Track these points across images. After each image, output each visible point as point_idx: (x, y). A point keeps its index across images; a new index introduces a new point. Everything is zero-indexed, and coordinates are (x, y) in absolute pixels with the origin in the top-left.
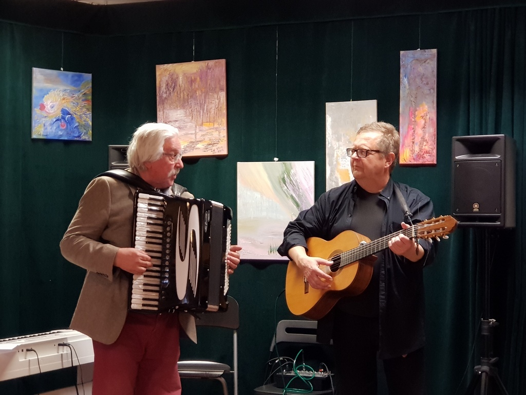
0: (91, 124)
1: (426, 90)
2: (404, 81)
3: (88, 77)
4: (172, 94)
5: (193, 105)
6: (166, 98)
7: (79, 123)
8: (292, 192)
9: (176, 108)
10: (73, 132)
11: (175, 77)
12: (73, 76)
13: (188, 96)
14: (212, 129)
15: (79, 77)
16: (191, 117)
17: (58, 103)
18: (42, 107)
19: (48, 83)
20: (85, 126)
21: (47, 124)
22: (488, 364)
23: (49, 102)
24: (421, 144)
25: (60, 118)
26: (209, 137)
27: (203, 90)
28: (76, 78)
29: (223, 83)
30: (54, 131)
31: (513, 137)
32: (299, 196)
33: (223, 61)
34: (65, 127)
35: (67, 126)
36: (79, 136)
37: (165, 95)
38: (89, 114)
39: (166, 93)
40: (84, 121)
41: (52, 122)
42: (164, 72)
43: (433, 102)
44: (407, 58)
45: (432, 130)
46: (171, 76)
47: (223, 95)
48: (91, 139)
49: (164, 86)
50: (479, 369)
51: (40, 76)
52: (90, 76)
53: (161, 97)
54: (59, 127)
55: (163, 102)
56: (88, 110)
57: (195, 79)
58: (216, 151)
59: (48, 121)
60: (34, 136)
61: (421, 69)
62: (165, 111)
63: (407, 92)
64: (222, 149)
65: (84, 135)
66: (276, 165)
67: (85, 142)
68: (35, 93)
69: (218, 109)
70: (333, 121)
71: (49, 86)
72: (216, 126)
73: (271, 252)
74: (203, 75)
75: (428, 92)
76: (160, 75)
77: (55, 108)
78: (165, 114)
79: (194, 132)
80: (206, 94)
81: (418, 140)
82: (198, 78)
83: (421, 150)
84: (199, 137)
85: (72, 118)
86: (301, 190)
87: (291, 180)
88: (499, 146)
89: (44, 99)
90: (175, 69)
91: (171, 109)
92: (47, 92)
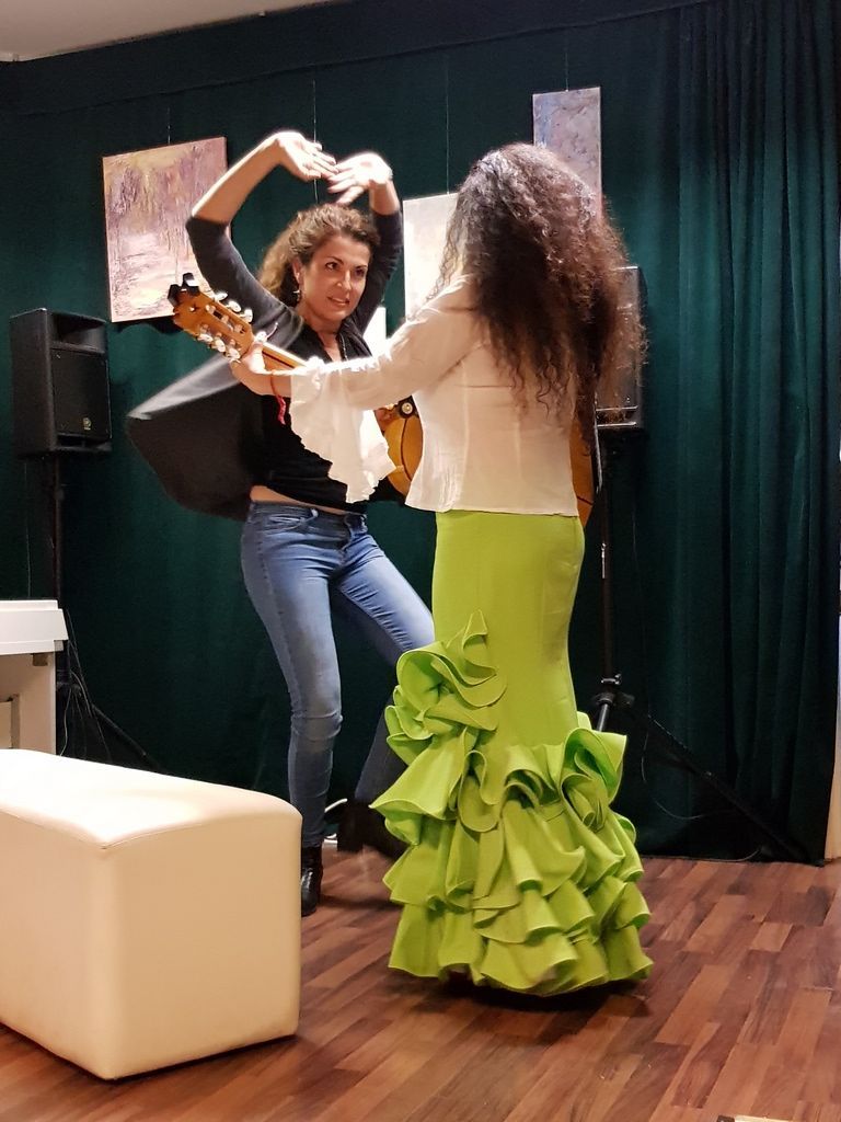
1: (582, 161)
4: (132, 207)
5: (170, 221)
6: (122, 216)
9: (139, 231)
11: (136, 175)
13: (160, 208)
16: (167, 246)
33: (221, 141)
37: (119, 210)
39: (122, 204)
42: (116, 168)
44: (547, 105)
46: (130, 174)
49: (117, 197)
53: (113, 213)
55: (117, 220)
57: (173, 176)
61: (571, 125)
62: (122, 238)
74: (186, 167)
76: (110, 174)
78: (121, 243)
82: (178, 177)
90: (136, 162)
91: (131, 233)
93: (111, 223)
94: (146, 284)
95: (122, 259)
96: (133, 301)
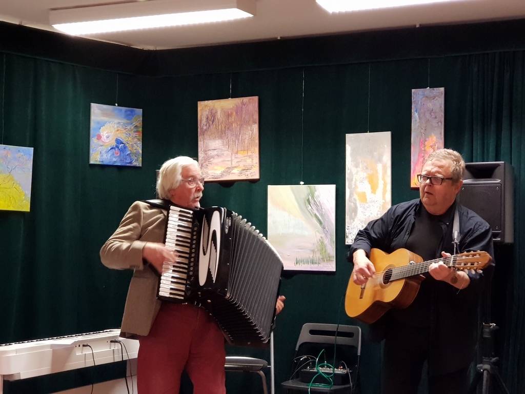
0: (141, 152)
1: (434, 123)
2: (415, 115)
3: (139, 111)
4: (211, 127)
5: (229, 135)
6: (206, 130)
7: (131, 151)
8: (315, 212)
9: (215, 138)
10: (126, 159)
11: (214, 112)
12: (126, 111)
13: (225, 128)
14: (246, 156)
15: (132, 111)
16: (227, 147)
17: (112, 133)
18: (99, 137)
19: (104, 117)
20: (136, 154)
21: (103, 152)
22: (489, 363)
23: (105, 133)
25: (115, 147)
26: (244, 163)
27: (239, 123)
28: (129, 113)
29: (256, 117)
30: (109, 158)
31: (511, 164)
32: (322, 215)
33: (256, 98)
34: (118, 155)
35: (120, 154)
36: (131, 163)
37: (205, 128)
38: (140, 144)
39: (206, 124)
40: (135, 149)
41: (108, 150)
42: (205, 108)
43: (441, 134)
44: (418, 95)
46: (211, 110)
47: (256, 128)
48: (141, 165)
49: (204, 120)
50: (481, 368)
51: (97, 111)
52: (140, 111)
53: (202, 129)
54: (113, 154)
55: (204, 132)
56: (139, 139)
57: (232, 113)
58: (249, 175)
59: (104, 149)
60: (92, 162)
61: (430, 105)
62: (206, 141)
63: (418, 124)
64: (254, 174)
65: (135, 162)
66: (302, 188)
67: (135, 168)
68: (93, 125)
69: (252, 139)
70: (353, 150)
71: (105, 119)
72: (250, 153)
73: (297, 263)
74: (238, 110)
75: (436, 125)
76: (201, 110)
77: (110, 138)
78: (205, 143)
79: (230, 159)
80: (241, 126)
82: (234, 113)
84: (234, 164)
85: (125, 147)
86: (323, 210)
87: (315, 201)
88: (499, 171)
89: (101, 130)
90: (214, 105)
91: (210, 139)
92: (104, 124)
93: (200, 133)
94: (216, 164)
95: (205, 151)
96: (210, 172)
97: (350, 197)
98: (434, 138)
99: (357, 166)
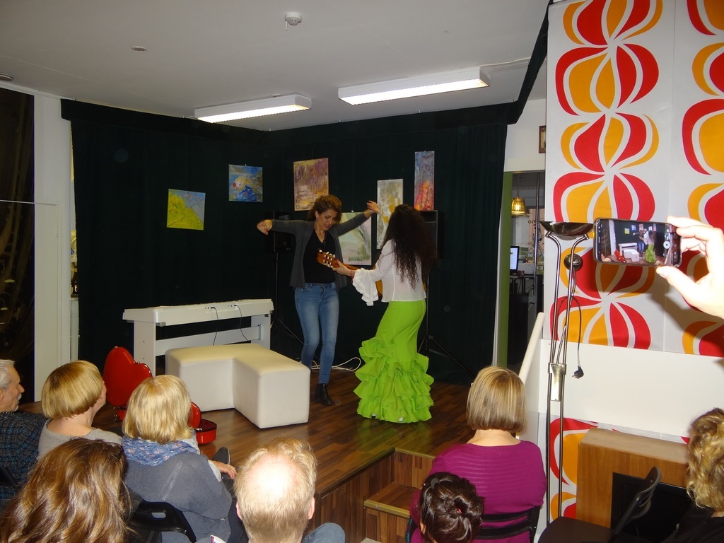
0: (262, 193)
1: (428, 173)
2: (417, 168)
4: (301, 178)
5: (312, 182)
7: (255, 193)
9: (303, 185)
10: (252, 198)
11: (303, 168)
12: (252, 169)
13: (309, 178)
15: (255, 169)
16: (311, 189)
17: (243, 182)
18: (235, 185)
19: (238, 172)
20: (259, 195)
21: (237, 194)
23: (238, 182)
24: (426, 202)
25: (245, 190)
27: (317, 175)
29: (327, 171)
30: (241, 197)
32: (363, 231)
33: (327, 159)
34: (247, 195)
35: (249, 195)
36: (256, 200)
37: (298, 178)
38: (261, 188)
39: (298, 176)
40: (258, 192)
41: (240, 193)
42: (297, 166)
43: (432, 180)
44: (419, 155)
45: (431, 195)
46: (301, 167)
47: (327, 177)
48: (262, 202)
49: (297, 173)
51: (233, 169)
52: (261, 168)
54: (244, 195)
55: (297, 180)
56: (260, 185)
57: (313, 169)
59: (237, 192)
60: (230, 200)
61: (426, 162)
62: (298, 186)
63: (418, 174)
65: (259, 199)
67: (258, 203)
68: (230, 177)
69: (325, 185)
70: (381, 191)
71: (238, 174)
74: (317, 166)
76: (295, 167)
77: (242, 185)
78: (298, 188)
79: (312, 197)
80: (318, 177)
81: (424, 200)
83: (425, 205)
85: (251, 190)
86: (364, 228)
89: (236, 181)
90: (302, 164)
91: (301, 185)
92: (237, 177)
93: (295, 181)
94: (304, 200)
95: (298, 192)
96: (301, 205)
97: (380, 219)
98: (428, 182)
99: (383, 200)
